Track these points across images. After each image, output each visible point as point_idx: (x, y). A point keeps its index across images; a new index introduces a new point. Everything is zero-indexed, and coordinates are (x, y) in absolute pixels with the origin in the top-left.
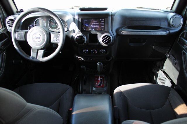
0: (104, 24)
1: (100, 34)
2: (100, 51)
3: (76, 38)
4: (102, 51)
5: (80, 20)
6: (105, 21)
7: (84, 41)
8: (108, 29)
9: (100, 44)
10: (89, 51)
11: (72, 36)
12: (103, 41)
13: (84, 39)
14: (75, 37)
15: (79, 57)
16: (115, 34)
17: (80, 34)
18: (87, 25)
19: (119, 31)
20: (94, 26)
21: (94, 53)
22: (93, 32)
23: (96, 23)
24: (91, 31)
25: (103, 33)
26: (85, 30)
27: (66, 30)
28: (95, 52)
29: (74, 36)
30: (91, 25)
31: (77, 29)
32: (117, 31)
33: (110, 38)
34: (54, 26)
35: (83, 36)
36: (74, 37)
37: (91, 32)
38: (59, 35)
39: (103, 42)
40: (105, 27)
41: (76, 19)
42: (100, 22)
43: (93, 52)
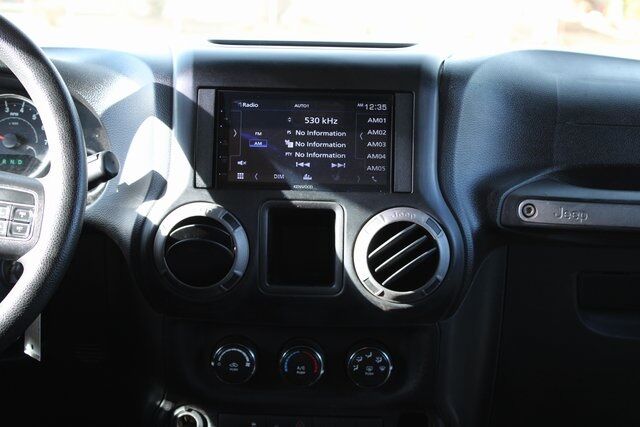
0: (390, 140)
1: (359, 213)
2: (355, 362)
3: (169, 239)
4: (367, 362)
5: (207, 102)
6: (390, 114)
7: (231, 259)
8: (417, 175)
9: (352, 294)
10: (267, 360)
11: (141, 223)
12: (372, 263)
13: (230, 242)
14: (164, 231)
15: (181, 412)
16: (471, 221)
17: (204, 207)
18: (259, 144)
19: (498, 194)
20: (311, 150)
21: (301, 371)
22: (301, 195)
23: (329, 128)
24: (289, 188)
25: (375, 209)
26: (241, 176)
27: (94, 166)
28: (312, 364)
29: (154, 220)
30: (290, 145)
31: (179, 171)
32: (485, 194)
33: (431, 243)
34: (9, 157)
35: (220, 217)
36: (156, 228)
37: (288, 194)
38: (40, 189)
39: (379, 277)
40: (389, 163)
41: (182, 96)
42: (354, 124)
43: (293, 364)
